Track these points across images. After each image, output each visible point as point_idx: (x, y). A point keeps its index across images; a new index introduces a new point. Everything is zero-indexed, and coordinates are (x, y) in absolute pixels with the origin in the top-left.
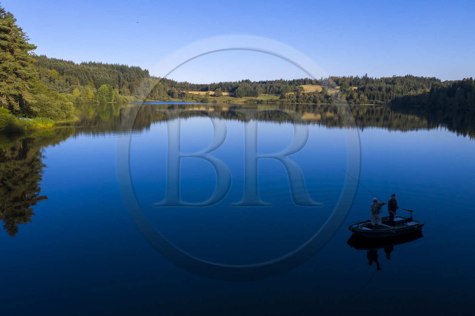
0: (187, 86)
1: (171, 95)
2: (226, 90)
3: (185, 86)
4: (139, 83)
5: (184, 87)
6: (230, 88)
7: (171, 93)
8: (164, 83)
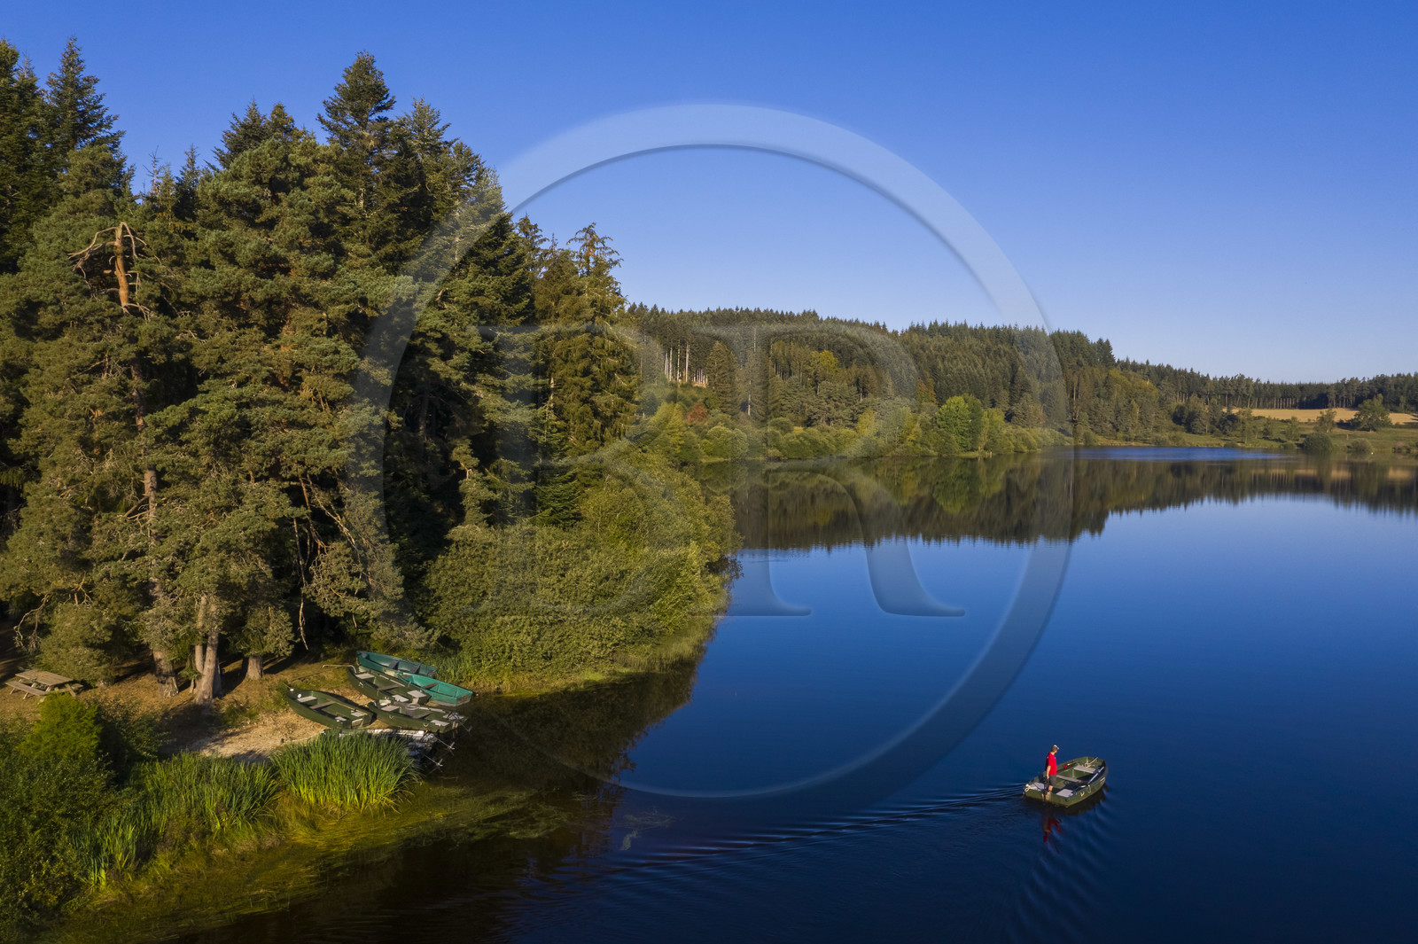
0: (1245, 392)
1: (1184, 421)
2: (1402, 406)
3: (1236, 391)
4: (1076, 384)
5: (1233, 393)
7: (1186, 416)
8: (1162, 382)
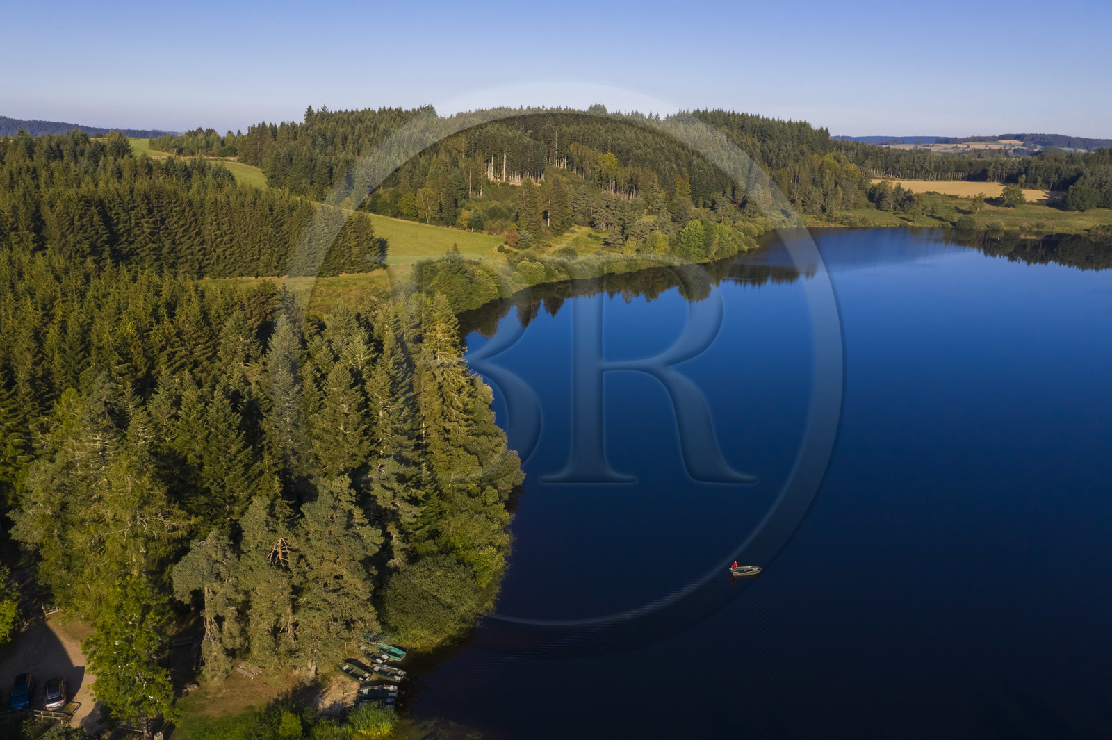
0: (928, 168)
1: (875, 199)
2: (1039, 184)
3: (922, 166)
4: (797, 171)
6: (1054, 178)
7: (877, 195)
8: (866, 161)
